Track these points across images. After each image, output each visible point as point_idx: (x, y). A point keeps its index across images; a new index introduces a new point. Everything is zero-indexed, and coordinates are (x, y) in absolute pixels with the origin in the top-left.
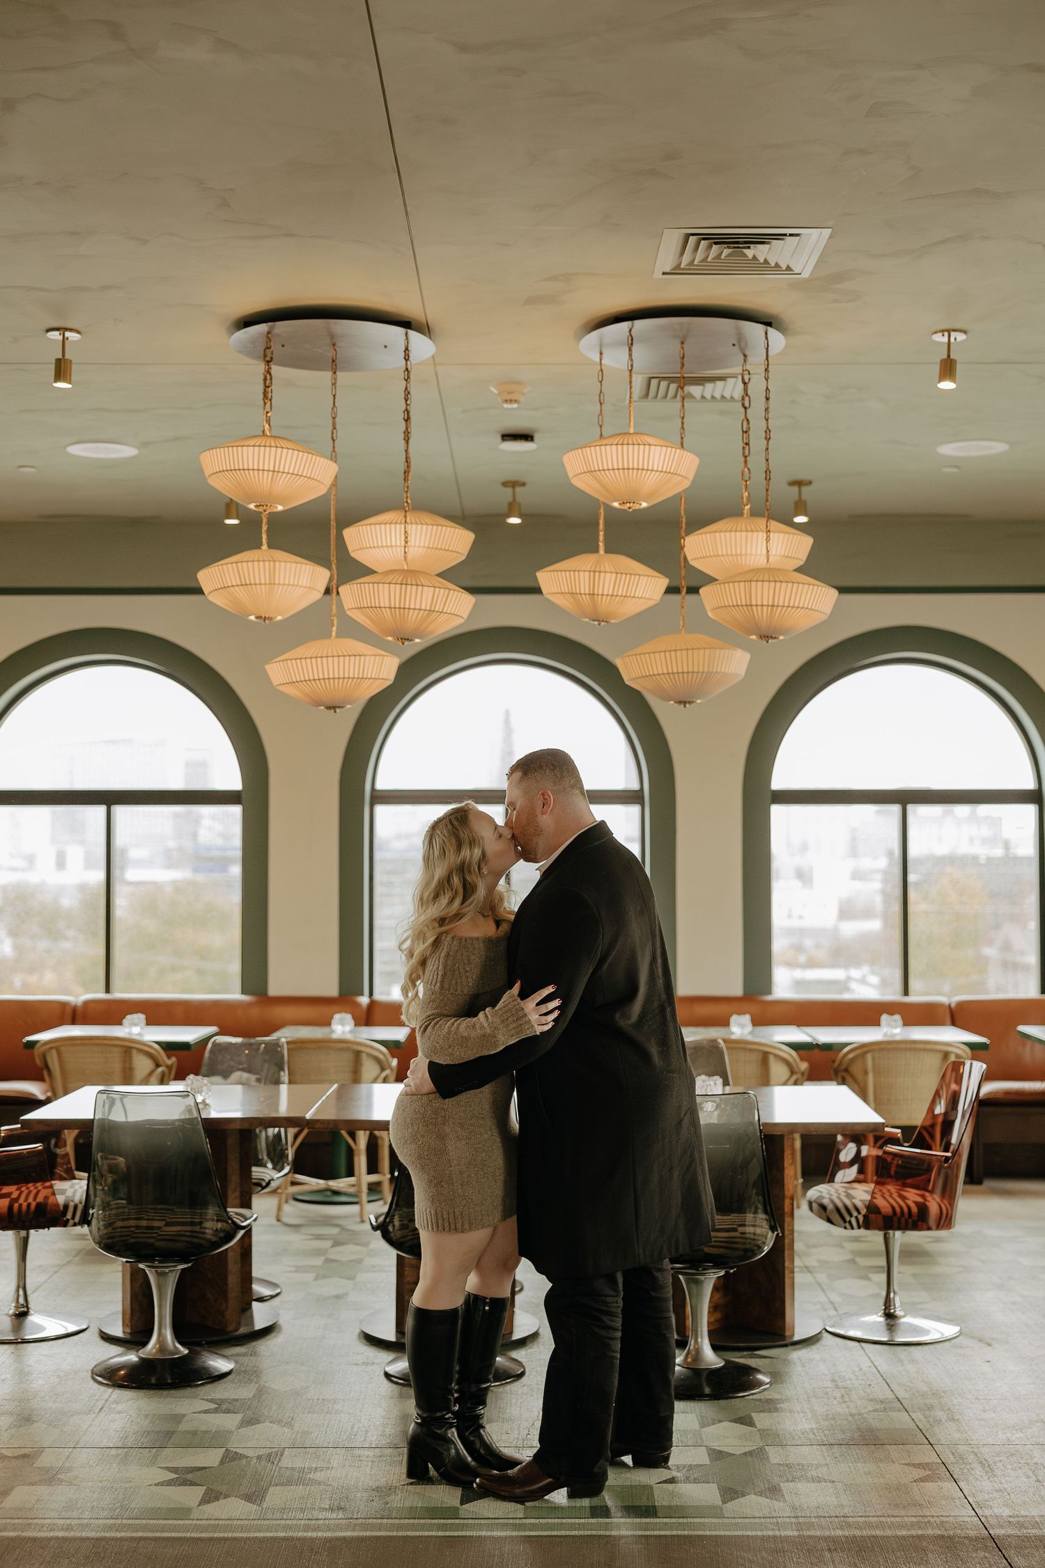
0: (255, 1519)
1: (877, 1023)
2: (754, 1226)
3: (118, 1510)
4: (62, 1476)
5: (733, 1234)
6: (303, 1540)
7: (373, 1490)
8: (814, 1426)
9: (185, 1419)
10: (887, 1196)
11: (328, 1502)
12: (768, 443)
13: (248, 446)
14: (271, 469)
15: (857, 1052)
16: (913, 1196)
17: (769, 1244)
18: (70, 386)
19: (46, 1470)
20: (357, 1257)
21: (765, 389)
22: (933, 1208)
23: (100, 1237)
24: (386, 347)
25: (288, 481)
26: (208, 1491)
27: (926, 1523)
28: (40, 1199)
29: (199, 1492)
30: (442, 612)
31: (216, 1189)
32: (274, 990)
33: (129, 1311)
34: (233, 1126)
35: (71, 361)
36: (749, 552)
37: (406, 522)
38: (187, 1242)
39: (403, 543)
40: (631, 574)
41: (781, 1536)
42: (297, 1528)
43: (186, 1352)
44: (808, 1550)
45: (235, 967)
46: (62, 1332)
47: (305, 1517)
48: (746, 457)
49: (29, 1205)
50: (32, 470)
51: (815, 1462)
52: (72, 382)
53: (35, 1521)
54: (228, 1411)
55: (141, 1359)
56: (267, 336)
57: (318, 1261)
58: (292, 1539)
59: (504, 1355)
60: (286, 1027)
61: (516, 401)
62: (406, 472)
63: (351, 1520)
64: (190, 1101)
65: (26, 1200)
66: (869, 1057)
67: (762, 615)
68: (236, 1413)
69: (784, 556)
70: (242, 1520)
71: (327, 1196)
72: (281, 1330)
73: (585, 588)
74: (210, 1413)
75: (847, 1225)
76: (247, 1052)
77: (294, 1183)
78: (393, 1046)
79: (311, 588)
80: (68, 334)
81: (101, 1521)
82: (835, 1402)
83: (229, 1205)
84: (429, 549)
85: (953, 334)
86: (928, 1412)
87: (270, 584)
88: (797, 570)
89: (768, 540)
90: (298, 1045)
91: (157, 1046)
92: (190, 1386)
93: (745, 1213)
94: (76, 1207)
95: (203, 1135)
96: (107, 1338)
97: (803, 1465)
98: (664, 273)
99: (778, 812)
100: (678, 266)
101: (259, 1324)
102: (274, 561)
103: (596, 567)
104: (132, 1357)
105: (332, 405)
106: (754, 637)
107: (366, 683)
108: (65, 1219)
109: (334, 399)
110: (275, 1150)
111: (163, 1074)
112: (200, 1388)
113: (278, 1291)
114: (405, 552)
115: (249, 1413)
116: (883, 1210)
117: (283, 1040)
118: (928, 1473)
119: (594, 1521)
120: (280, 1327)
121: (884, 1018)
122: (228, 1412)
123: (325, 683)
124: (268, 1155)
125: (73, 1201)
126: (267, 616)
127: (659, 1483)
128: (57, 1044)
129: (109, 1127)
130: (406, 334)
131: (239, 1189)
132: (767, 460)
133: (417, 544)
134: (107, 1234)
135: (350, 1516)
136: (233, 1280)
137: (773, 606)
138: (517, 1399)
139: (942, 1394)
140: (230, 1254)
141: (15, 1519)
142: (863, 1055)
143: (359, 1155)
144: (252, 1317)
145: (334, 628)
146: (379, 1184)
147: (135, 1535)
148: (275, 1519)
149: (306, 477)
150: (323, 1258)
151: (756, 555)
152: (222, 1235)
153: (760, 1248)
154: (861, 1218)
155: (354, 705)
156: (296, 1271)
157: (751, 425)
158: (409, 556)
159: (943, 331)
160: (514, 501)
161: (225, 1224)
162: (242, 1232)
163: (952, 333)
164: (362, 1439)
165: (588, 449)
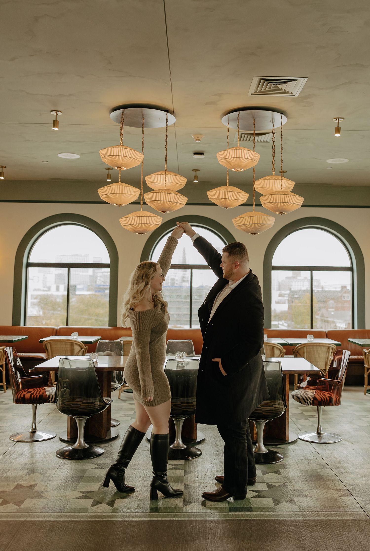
0: (111, 513)
1: (306, 337)
2: (280, 405)
3: (62, 509)
4: (43, 495)
5: (272, 408)
6: (128, 522)
8: (301, 474)
9: (87, 471)
10: (319, 394)
11: (136, 505)
12: (282, 151)
13: (115, 148)
14: (123, 155)
15: (301, 346)
16: (327, 394)
17: (283, 412)
18: (58, 129)
19: (37, 492)
21: (281, 134)
22: (334, 398)
23: (60, 407)
24: (160, 119)
25: (128, 159)
26: (94, 501)
27: (347, 514)
28: (41, 394)
29: (91, 501)
30: (177, 203)
31: (99, 391)
32: (118, 326)
33: (69, 432)
34: (105, 370)
35: (58, 121)
36: (275, 186)
37: (166, 174)
38: (90, 409)
39: (165, 181)
40: (237, 192)
41: (297, 520)
42: (126, 516)
43: (88, 446)
44: (308, 526)
45: (107, 319)
46: (48, 438)
47: (128, 512)
48: (274, 157)
49: (37, 395)
50: (48, 162)
51: (304, 489)
52: (59, 128)
53: (32, 514)
54: (102, 468)
55: (73, 449)
56: (122, 114)
58: (124, 521)
59: (193, 447)
60: (123, 337)
61: (200, 140)
62: (166, 158)
63: (145, 513)
64: (91, 361)
66: (305, 348)
67: (280, 206)
69: (286, 188)
70: (106, 513)
72: (120, 437)
73: (223, 197)
74: (96, 469)
75: (307, 404)
76: (110, 345)
77: (124, 386)
79: (134, 195)
80: (58, 112)
81: (55, 514)
82: (306, 465)
83: (104, 396)
84: (173, 183)
86: (338, 469)
87: (121, 193)
88: (291, 192)
89: (282, 182)
90: (125, 343)
91: (82, 343)
92: (89, 459)
93: (276, 400)
94: (53, 396)
95: (95, 373)
96: (62, 440)
97: (300, 490)
98: (251, 94)
99: (274, 273)
100: (256, 92)
101: (113, 436)
102: (123, 186)
103: (226, 190)
104: (70, 448)
105: (142, 137)
106: (277, 213)
107: (152, 226)
108: (49, 400)
109: (143, 135)
110: (119, 377)
111: (83, 351)
112: (92, 459)
113: (119, 423)
114: (165, 184)
116: (318, 399)
117: (122, 341)
118: (343, 493)
119: (231, 513)
120: (120, 436)
121: (308, 336)
123: (138, 225)
124: (117, 379)
125: (52, 394)
126: (120, 204)
127: (252, 498)
128: (50, 341)
129: (64, 371)
130: (167, 114)
131: (107, 391)
132: (282, 157)
133: (169, 181)
134: (62, 406)
135: (144, 511)
136: (104, 421)
137: (284, 202)
138: (200, 464)
139: (341, 462)
140: (103, 413)
141: (25, 513)
142: (303, 347)
144: (110, 431)
145: (142, 208)
147: (67, 519)
149: (134, 158)
151: (277, 187)
152: (101, 407)
153: (281, 412)
154: (311, 402)
155: (148, 233)
156: (125, 416)
157: (275, 147)
158: (167, 185)
159: (336, 118)
160: (196, 175)
161: (102, 403)
162: (108, 406)
163: (339, 119)
164: (148, 479)
165: (225, 151)
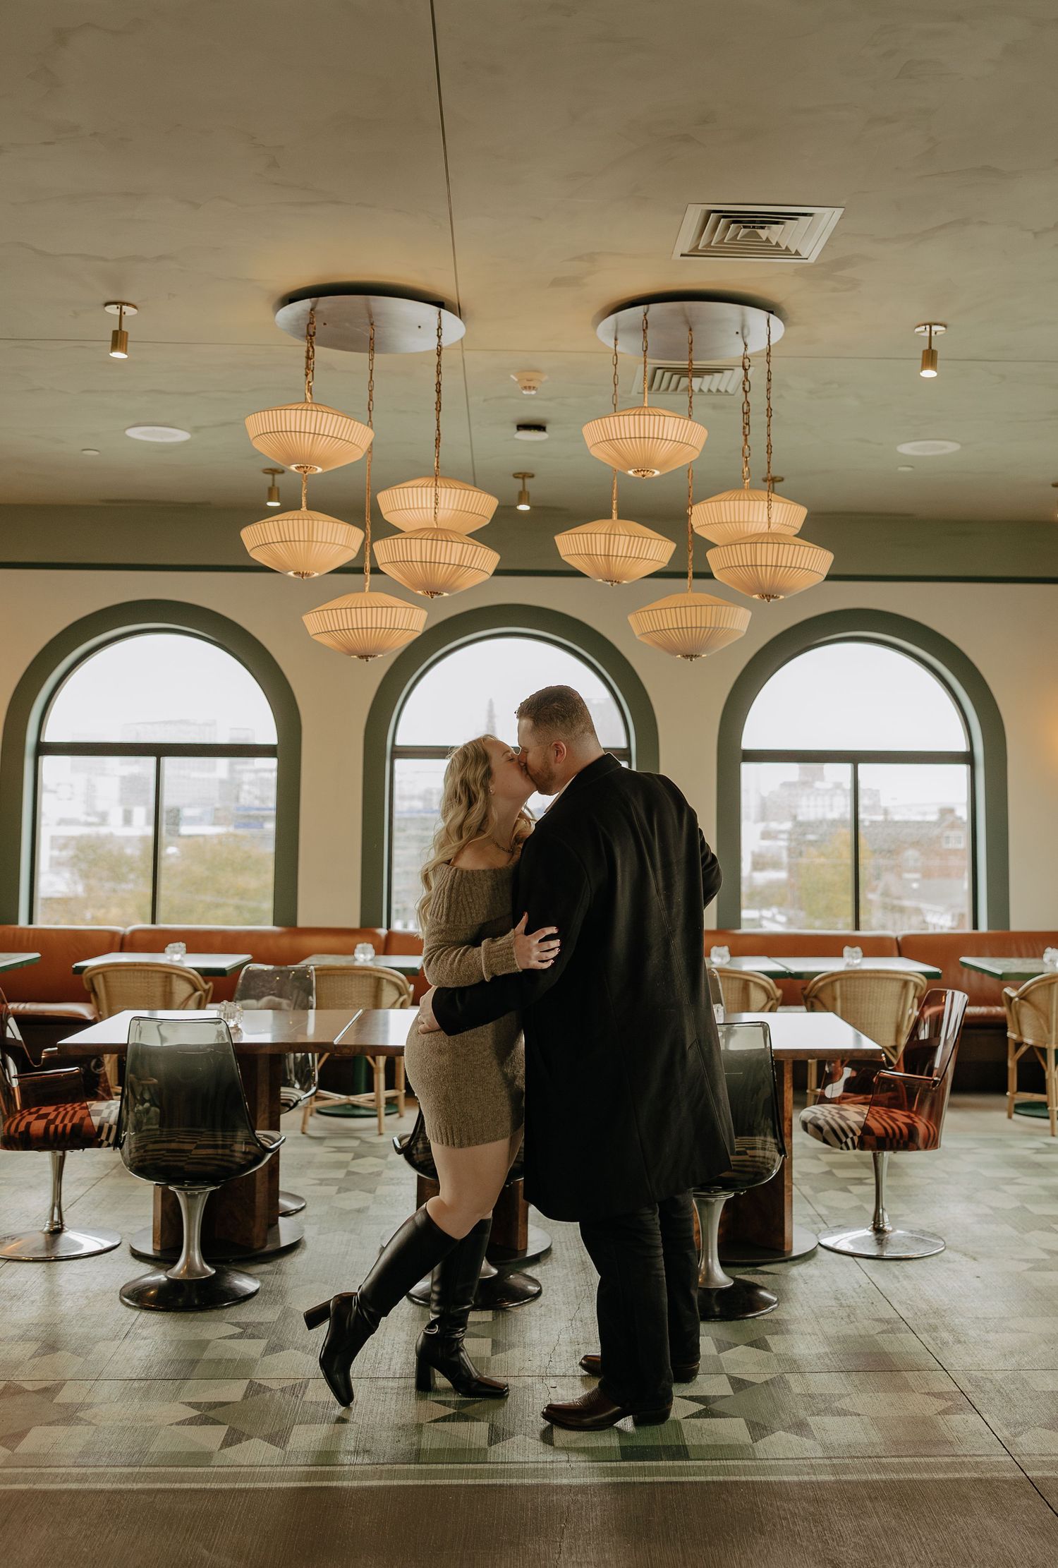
0: (278, 1466)
1: (840, 954)
2: (764, 1149)
3: (136, 1456)
4: (80, 1414)
5: (744, 1157)
7: (399, 1428)
8: (827, 1350)
9: (211, 1345)
10: (877, 1116)
11: (353, 1444)
12: (769, 420)
13: (290, 409)
14: (313, 432)
15: (827, 980)
16: (901, 1117)
17: (776, 1168)
18: (124, 356)
19: (65, 1406)
20: (376, 1170)
21: (767, 371)
22: (921, 1127)
23: (131, 1159)
24: (420, 327)
25: (329, 441)
26: (232, 1431)
27: (960, 1464)
28: (76, 1120)
29: (221, 1432)
30: (469, 567)
31: (245, 1111)
32: (301, 923)
33: (159, 1231)
34: (263, 1051)
35: (127, 333)
36: (751, 520)
37: (436, 485)
38: (217, 1165)
39: (433, 504)
40: (643, 538)
41: (817, 1482)
42: (322, 1476)
43: (214, 1272)
44: (848, 1499)
45: (268, 905)
46: (97, 1248)
48: (746, 436)
49: (65, 1126)
50: (97, 453)
51: (837, 1392)
52: (128, 353)
53: (49, 1470)
54: (252, 1337)
55: (169, 1279)
56: (310, 313)
57: (340, 1174)
59: (518, 1272)
60: (315, 956)
61: (534, 387)
62: (438, 440)
63: (377, 1466)
64: (222, 1027)
65: (62, 1121)
66: (838, 985)
67: (766, 575)
68: (261, 1338)
69: (782, 524)
70: (265, 1466)
71: (349, 1109)
72: (306, 1246)
73: (600, 549)
74: (235, 1338)
75: (843, 1145)
76: (278, 978)
77: (319, 1098)
78: (411, 974)
79: (347, 547)
80: (124, 307)
81: (118, 1470)
82: (843, 1323)
83: (258, 1127)
84: (457, 512)
85: (935, 328)
86: (935, 1334)
87: (308, 541)
88: (795, 536)
89: (769, 508)
90: (325, 972)
91: (195, 972)
92: (216, 1308)
93: (755, 1136)
94: (110, 1128)
95: (234, 1060)
96: (136, 1254)
97: (824, 1395)
98: (682, 255)
99: (747, 769)
100: (695, 249)
101: (285, 1241)
102: (313, 520)
103: (611, 530)
104: (161, 1277)
105: (369, 379)
106: (756, 596)
107: (396, 634)
108: (99, 1140)
109: (371, 373)
110: (302, 1071)
111: (201, 997)
112: (226, 1311)
113: (303, 1205)
114: (435, 513)
115: (274, 1338)
116: (876, 1131)
117: (312, 967)
118: (950, 1403)
119: (625, 1464)
120: (305, 1242)
121: (847, 950)
122: (254, 1338)
123: (358, 632)
124: (296, 1076)
125: (108, 1122)
126: (305, 572)
127: (685, 1418)
128: (105, 969)
129: (143, 1053)
130: (440, 314)
131: (267, 1111)
132: (769, 436)
133: (446, 506)
134: (138, 1157)
135: (376, 1461)
136: (261, 1198)
137: (776, 566)
138: (536, 1321)
139: (943, 1313)
140: (259, 1175)
141: (28, 1467)
142: (833, 983)
143: (378, 1073)
144: (278, 1232)
145: (368, 584)
146: (396, 1098)
147: (151, 1486)
148: (299, 1465)
149: (344, 440)
150: (344, 1171)
151: (757, 522)
152: (250, 1157)
153: (769, 1171)
154: (856, 1139)
155: (385, 655)
156: (320, 1184)
157: (751, 407)
158: (439, 517)
159: (925, 324)
160: (524, 490)
161: (254, 1147)
162: (270, 1155)
163: (933, 327)
164: (386, 1367)
165: (607, 419)
